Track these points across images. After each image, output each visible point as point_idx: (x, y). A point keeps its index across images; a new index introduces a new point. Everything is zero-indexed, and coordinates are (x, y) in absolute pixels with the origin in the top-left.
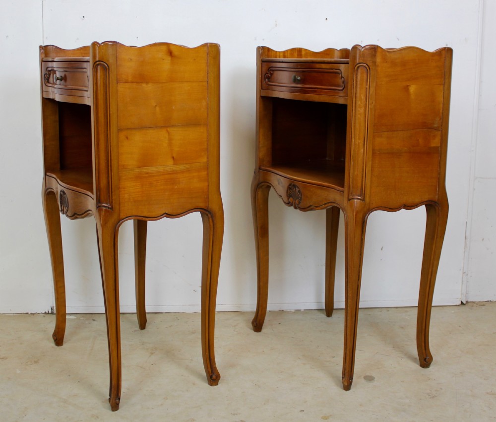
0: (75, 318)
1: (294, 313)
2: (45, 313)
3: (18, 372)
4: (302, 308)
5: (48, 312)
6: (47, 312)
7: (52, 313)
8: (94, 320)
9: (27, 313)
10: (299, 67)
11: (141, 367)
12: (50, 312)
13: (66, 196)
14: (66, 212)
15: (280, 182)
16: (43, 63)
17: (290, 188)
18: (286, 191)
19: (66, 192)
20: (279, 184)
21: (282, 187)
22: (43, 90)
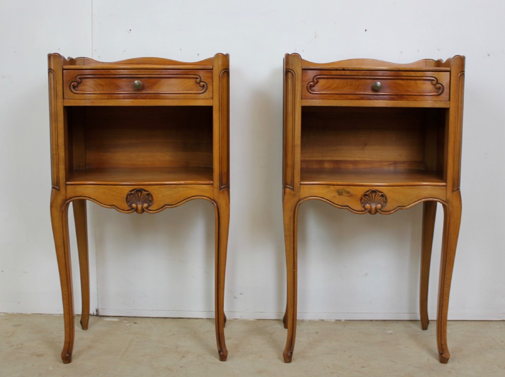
0: (118, 320)
1: (334, 323)
3: (51, 368)
4: (343, 318)
5: (93, 313)
8: (135, 323)
11: (169, 369)
12: (95, 313)
13: (147, 193)
14: (145, 208)
15: (342, 192)
16: (64, 71)
17: (365, 195)
18: (359, 199)
19: (147, 189)
20: (342, 195)
21: (349, 196)
22: (65, 97)
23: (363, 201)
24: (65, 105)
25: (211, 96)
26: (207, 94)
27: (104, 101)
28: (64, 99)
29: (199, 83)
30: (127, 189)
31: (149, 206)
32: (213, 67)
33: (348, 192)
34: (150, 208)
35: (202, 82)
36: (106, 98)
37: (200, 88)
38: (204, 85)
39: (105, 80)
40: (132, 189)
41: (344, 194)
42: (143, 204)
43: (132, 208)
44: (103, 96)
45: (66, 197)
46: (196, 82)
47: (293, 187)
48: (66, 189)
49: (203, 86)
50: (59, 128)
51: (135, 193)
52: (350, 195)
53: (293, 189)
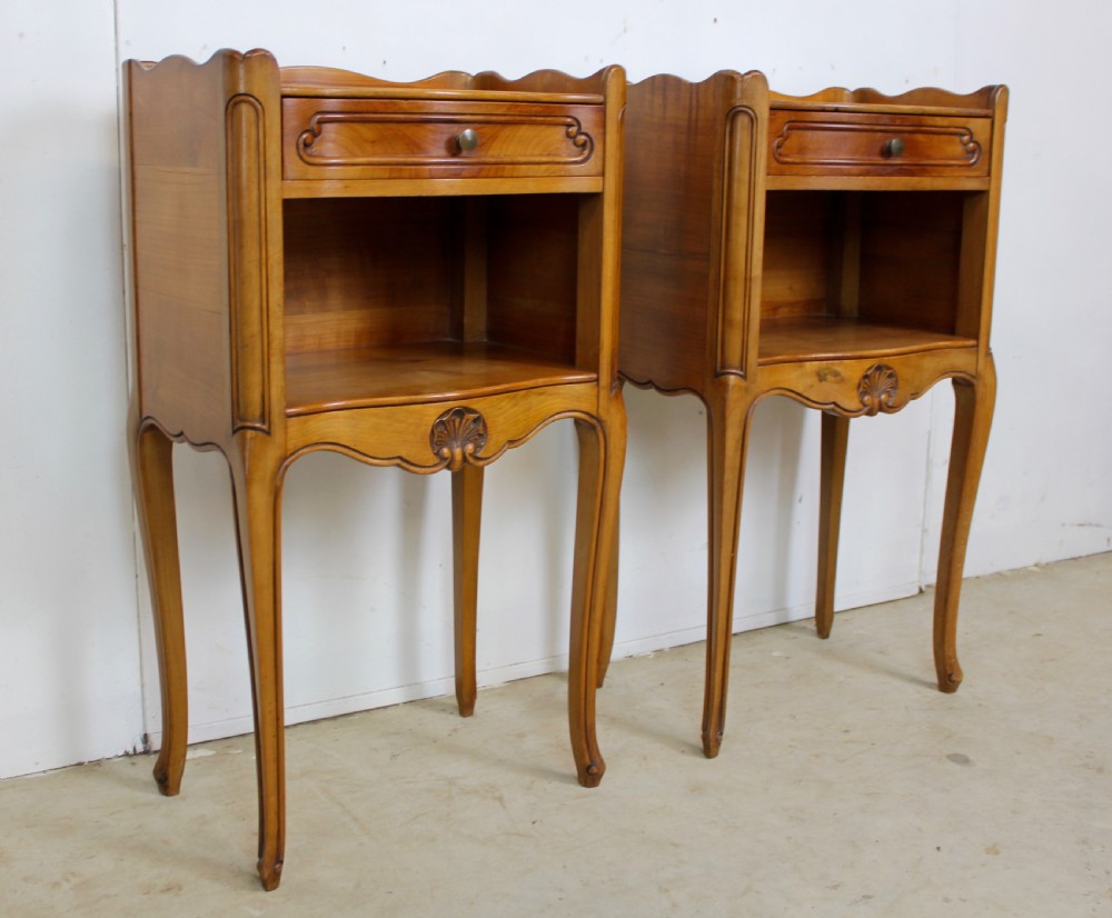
2: (127, 754)
4: (666, 644)
5: (135, 749)
6: (131, 752)
7: (146, 752)
9: (80, 764)
10: (898, 122)
12: (140, 748)
13: (476, 416)
14: (470, 455)
15: (826, 374)
16: (286, 101)
17: (866, 377)
18: (855, 387)
19: (474, 407)
20: (825, 380)
21: (837, 382)
22: (285, 176)
23: (861, 389)
24: (287, 197)
25: (599, 168)
26: (592, 165)
27: (379, 183)
28: (283, 179)
29: (575, 137)
30: (432, 413)
31: (478, 447)
32: (605, 98)
33: (836, 374)
34: (479, 455)
35: (583, 134)
36: (387, 175)
37: (574, 148)
38: (585, 142)
39: (380, 126)
40: (444, 410)
41: (829, 377)
42: (463, 446)
43: (443, 459)
44: (378, 171)
45: (286, 450)
46: (568, 135)
47: (746, 373)
48: (286, 428)
49: (583, 146)
50: (270, 262)
51: (448, 421)
52: (841, 380)
53: (744, 377)
